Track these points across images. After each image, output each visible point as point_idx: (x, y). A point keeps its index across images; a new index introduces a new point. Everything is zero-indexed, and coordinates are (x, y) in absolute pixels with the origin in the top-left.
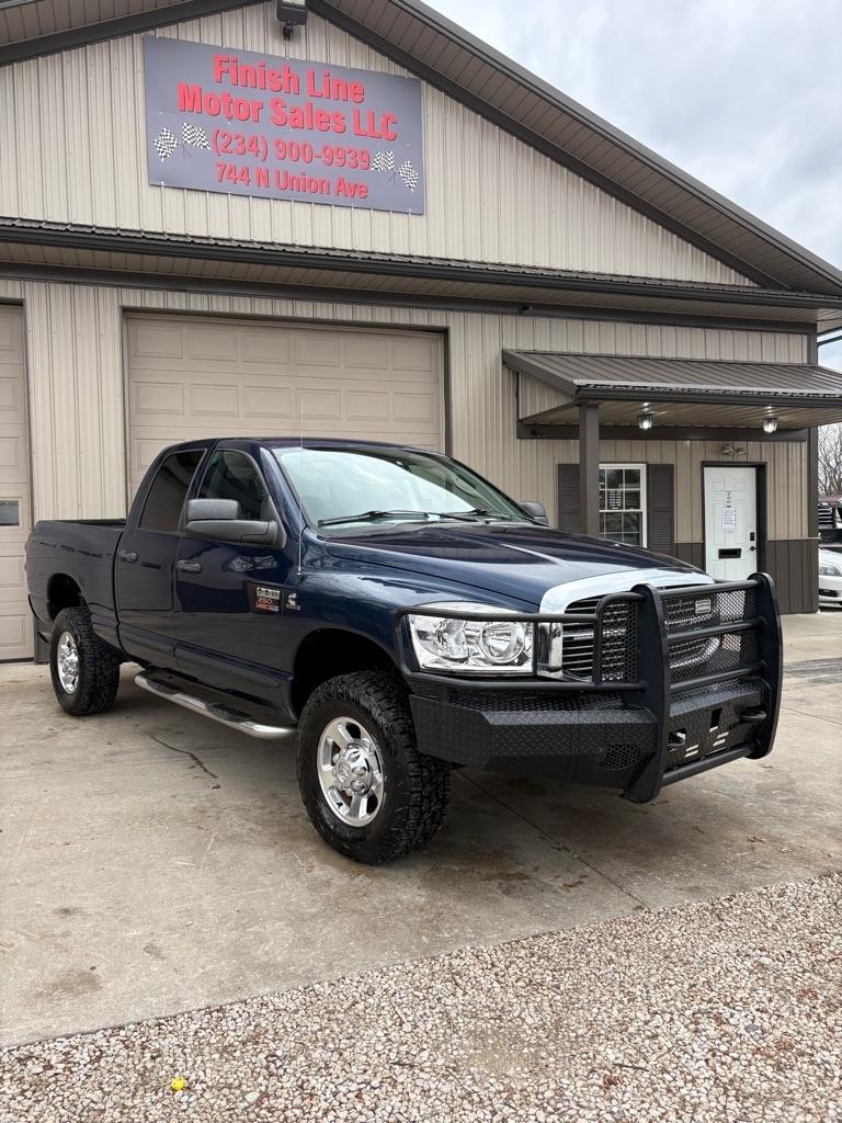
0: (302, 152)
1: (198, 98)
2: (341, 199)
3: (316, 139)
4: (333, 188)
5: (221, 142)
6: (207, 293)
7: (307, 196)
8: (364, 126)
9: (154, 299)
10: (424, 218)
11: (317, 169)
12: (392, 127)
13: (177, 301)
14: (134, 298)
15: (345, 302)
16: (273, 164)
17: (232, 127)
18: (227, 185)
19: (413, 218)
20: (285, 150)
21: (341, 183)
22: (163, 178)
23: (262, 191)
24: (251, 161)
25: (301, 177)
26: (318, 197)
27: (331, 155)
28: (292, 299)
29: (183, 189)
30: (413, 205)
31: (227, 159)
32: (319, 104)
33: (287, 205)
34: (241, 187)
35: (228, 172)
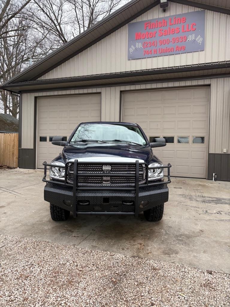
0: (167, 42)
1: (140, 36)
2: (177, 52)
3: (170, 37)
4: (175, 50)
5: (145, 45)
6: (140, 84)
7: (167, 53)
8: (185, 29)
9: (128, 88)
10: (204, 52)
11: (171, 45)
12: (194, 27)
13: (133, 87)
14: (123, 88)
15: (177, 81)
16: (159, 47)
17: (148, 40)
18: (146, 56)
19: (201, 52)
20: (162, 42)
21: (177, 47)
22: (131, 58)
23: (155, 55)
24: (153, 48)
25: (166, 48)
26: (171, 53)
27: (174, 40)
28: (161, 83)
29: (135, 59)
30: (201, 48)
31: (146, 49)
32: (172, 27)
33: (162, 57)
34: (150, 55)
35: (147, 52)
